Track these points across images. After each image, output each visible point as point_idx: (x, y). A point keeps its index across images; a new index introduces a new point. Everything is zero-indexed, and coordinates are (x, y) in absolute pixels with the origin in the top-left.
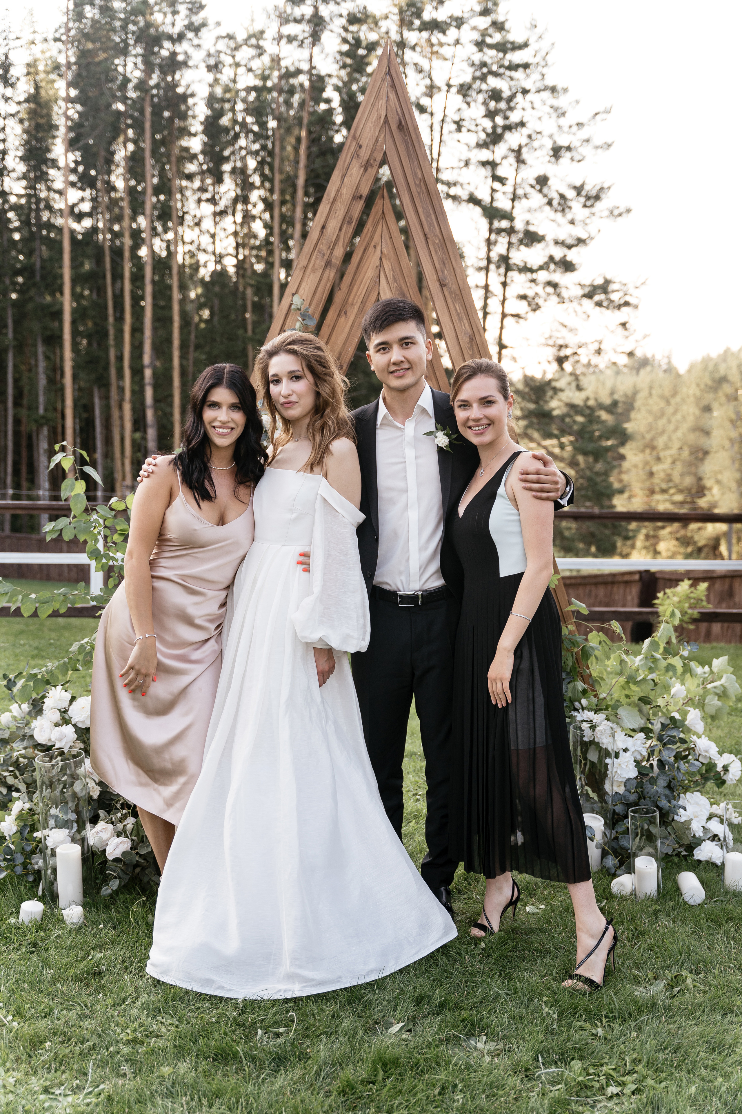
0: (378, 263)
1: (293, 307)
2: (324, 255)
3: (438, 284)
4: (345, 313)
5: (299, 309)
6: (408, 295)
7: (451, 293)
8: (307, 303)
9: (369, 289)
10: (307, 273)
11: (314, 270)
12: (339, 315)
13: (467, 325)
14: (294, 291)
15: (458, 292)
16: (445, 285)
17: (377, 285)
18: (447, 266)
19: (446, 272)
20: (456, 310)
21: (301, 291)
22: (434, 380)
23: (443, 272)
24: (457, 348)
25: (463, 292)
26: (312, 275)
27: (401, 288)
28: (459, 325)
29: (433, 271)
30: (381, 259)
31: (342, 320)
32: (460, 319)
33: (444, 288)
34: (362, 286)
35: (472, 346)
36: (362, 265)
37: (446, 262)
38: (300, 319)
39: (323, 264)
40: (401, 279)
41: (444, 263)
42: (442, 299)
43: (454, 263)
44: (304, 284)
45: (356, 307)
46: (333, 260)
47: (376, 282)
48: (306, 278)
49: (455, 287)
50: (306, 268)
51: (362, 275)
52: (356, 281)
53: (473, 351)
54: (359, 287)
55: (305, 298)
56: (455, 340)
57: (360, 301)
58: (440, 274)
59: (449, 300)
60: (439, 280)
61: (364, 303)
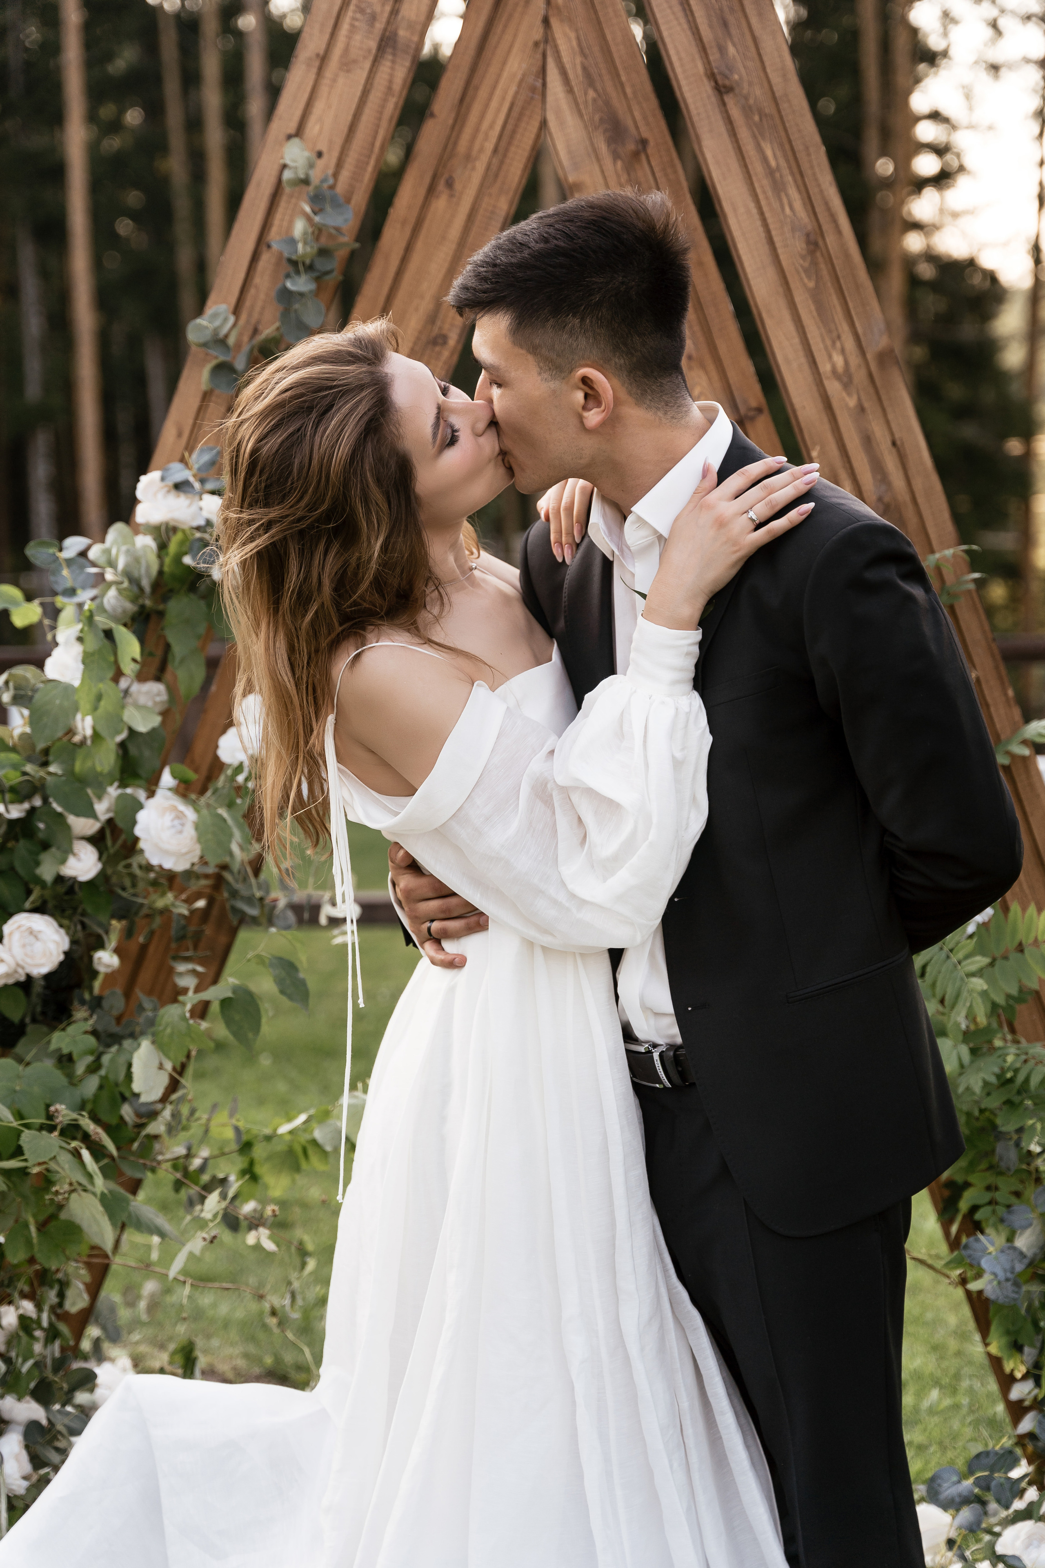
0: (537, 33)
1: (287, 175)
2: (373, 18)
3: (707, 87)
4: (450, 184)
5: (306, 182)
6: (630, 123)
7: (747, 111)
8: (329, 162)
9: (517, 109)
10: (328, 73)
11: (347, 65)
12: (431, 190)
13: (798, 205)
14: (292, 127)
15: (769, 108)
16: (730, 89)
17: (538, 97)
18: (734, 31)
19: (731, 50)
20: (765, 160)
21: (313, 128)
22: (711, 367)
23: (722, 50)
24: (771, 272)
25: (784, 106)
26: (341, 81)
27: (607, 103)
28: (776, 205)
29: (694, 50)
30: (546, 21)
31: (440, 204)
32: (778, 187)
33: (729, 99)
34: (494, 104)
35: (814, 263)
36: (493, 40)
37: (731, 20)
38: (308, 209)
39: (373, 45)
40: (607, 78)
41: (725, 24)
42: (721, 127)
43: (754, 21)
44: (319, 106)
45: (480, 166)
46: (402, 33)
47: (533, 89)
48: (324, 90)
49: (758, 93)
50: (323, 59)
51: (493, 70)
52: (477, 88)
53: (819, 279)
54: (487, 106)
55: (322, 146)
56: (765, 249)
57: (490, 146)
58: (714, 55)
59: (744, 134)
60: (711, 76)
61: (501, 150)
